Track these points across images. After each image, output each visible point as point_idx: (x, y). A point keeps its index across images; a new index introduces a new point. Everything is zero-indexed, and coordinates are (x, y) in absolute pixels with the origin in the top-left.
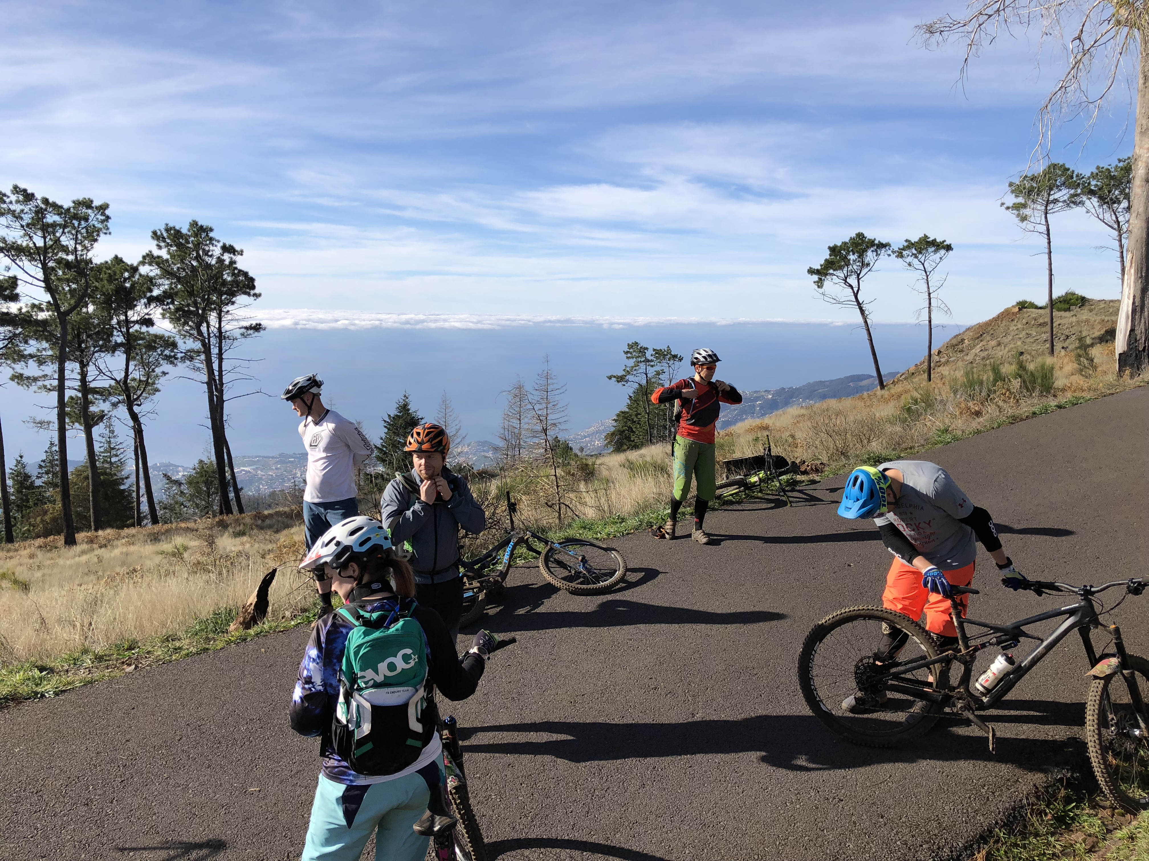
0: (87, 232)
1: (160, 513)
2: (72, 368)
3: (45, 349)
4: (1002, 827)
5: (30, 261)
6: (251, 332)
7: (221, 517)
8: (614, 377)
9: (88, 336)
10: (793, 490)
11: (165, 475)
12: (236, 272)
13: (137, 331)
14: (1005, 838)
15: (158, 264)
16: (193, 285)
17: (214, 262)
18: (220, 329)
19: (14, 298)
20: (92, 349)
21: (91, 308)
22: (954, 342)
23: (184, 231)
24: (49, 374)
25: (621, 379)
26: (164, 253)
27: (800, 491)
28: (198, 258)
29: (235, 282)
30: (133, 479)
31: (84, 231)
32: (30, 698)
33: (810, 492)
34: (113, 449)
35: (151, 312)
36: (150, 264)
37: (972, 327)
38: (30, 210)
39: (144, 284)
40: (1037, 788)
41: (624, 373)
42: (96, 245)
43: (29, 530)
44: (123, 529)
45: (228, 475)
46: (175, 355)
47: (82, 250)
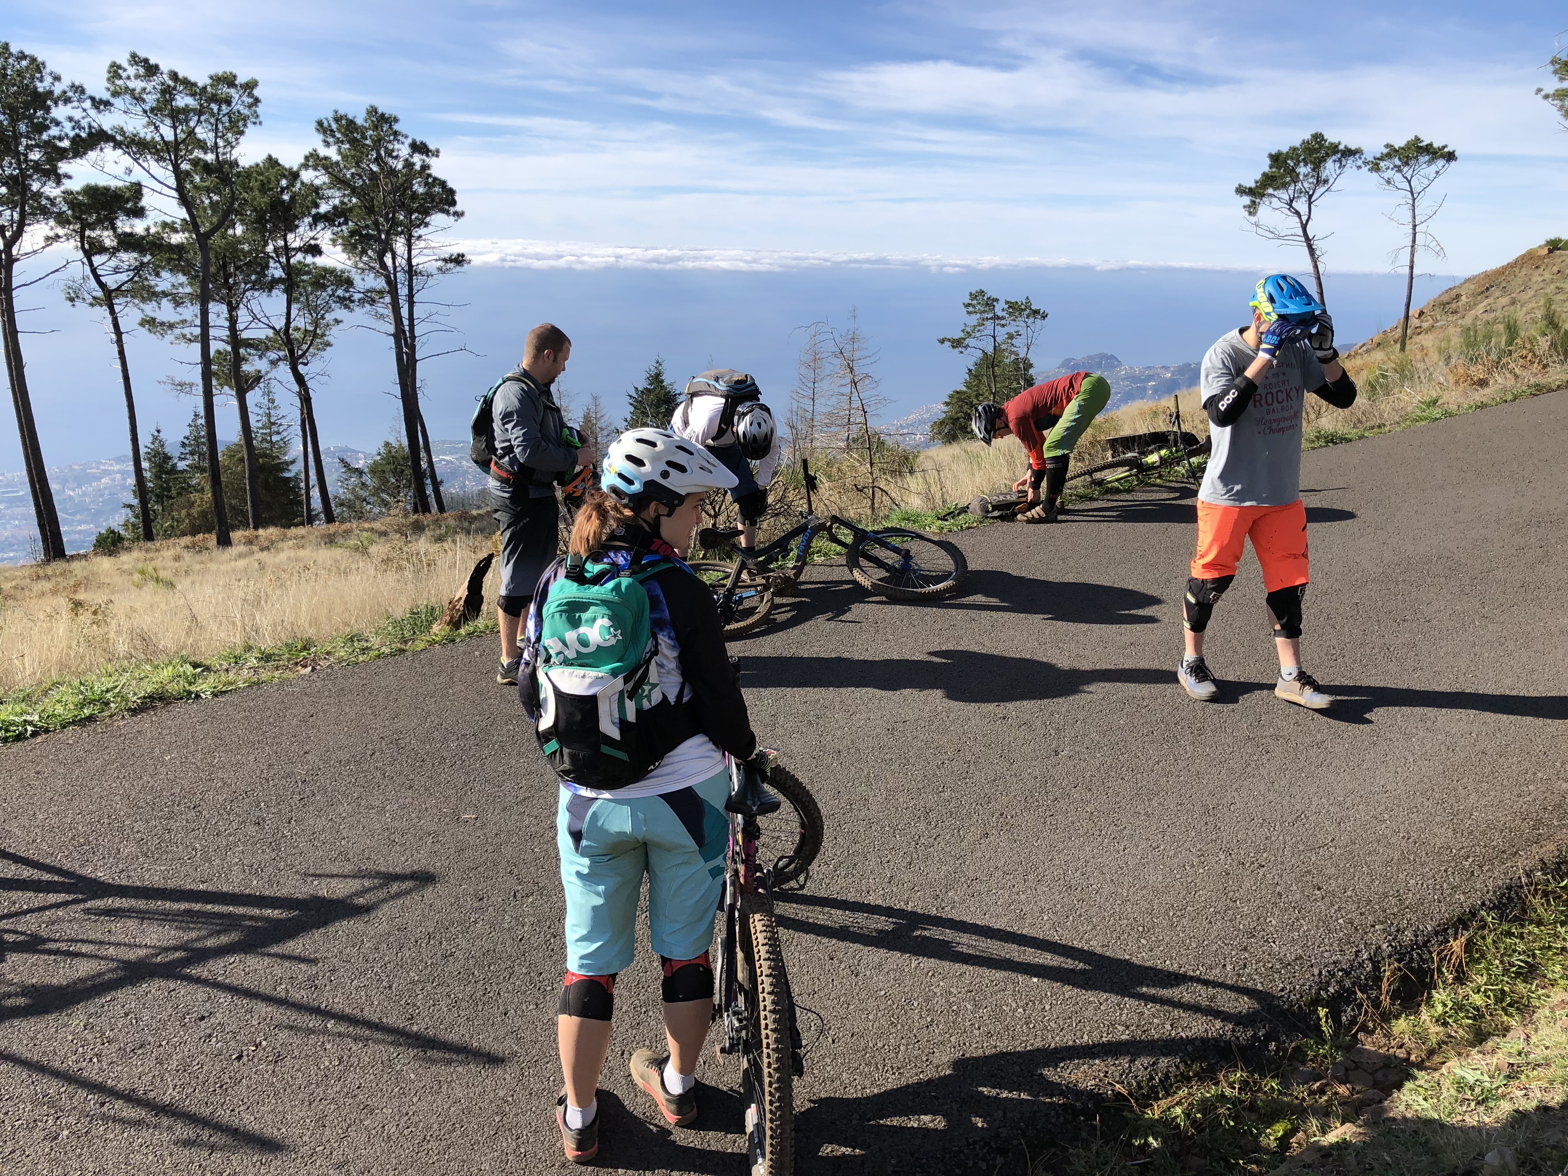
0: (230, 121)
1: (336, 511)
2: (218, 312)
3: (181, 285)
4: (1491, 909)
5: (157, 161)
6: (450, 265)
7: (416, 516)
8: (949, 340)
9: (237, 268)
11: (342, 461)
12: (430, 180)
13: (299, 262)
14: (1494, 924)
15: (326, 168)
16: (373, 198)
17: (400, 166)
18: (409, 260)
19: (139, 213)
20: (243, 285)
21: (239, 230)
22: (1445, 298)
23: (360, 121)
24: (189, 319)
25: (957, 343)
26: (332, 153)
28: (378, 160)
29: (429, 195)
30: (300, 465)
31: (226, 119)
32: (182, 699)
34: (274, 424)
35: (318, 236)
36: (315, 169)
37: (1475, 277)
38: (154, 88)
39: (307, 196)
40: (1544, 863)
41: (962, 335)
42: (242, 139)
43: (172, 526)
44: (289, 527)
45: (424, 465)
46: (351, 296)
47: (225, 147)
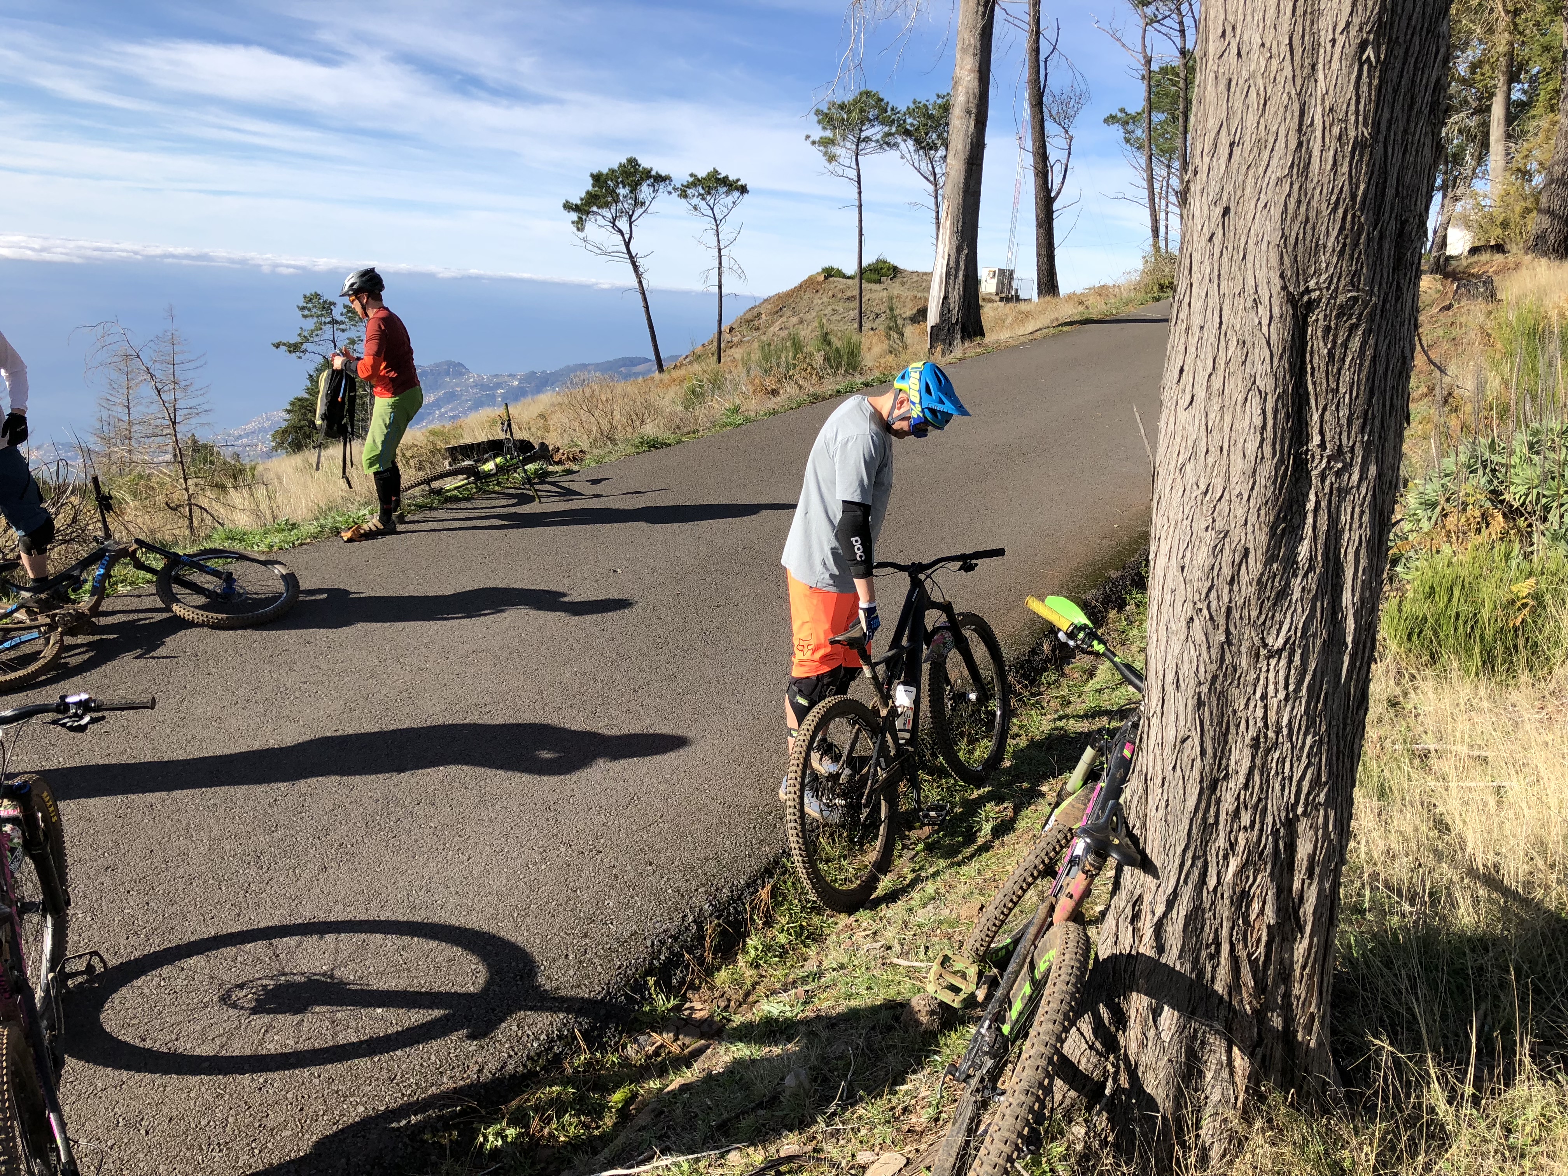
8: (284, 344)
10: (543, 482)
14: (792, 868)
22: (749, 316)
25: (294, 348)
27: (553, 484)
33: (566, 485)
37: (771, 298)
41: (299, 339)
